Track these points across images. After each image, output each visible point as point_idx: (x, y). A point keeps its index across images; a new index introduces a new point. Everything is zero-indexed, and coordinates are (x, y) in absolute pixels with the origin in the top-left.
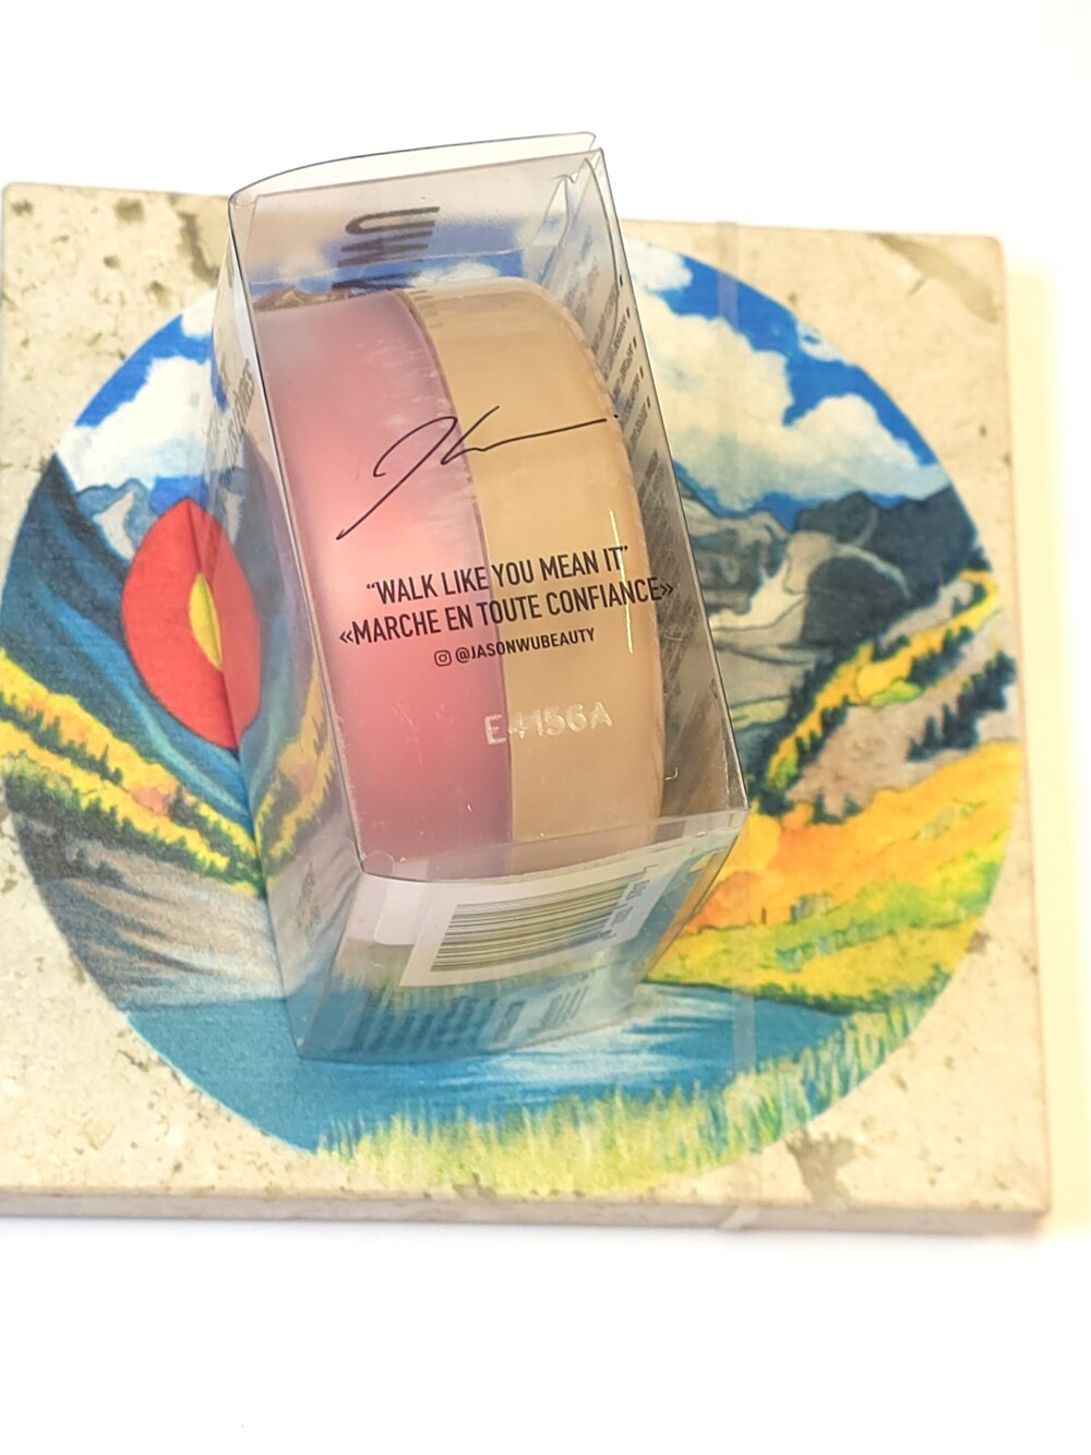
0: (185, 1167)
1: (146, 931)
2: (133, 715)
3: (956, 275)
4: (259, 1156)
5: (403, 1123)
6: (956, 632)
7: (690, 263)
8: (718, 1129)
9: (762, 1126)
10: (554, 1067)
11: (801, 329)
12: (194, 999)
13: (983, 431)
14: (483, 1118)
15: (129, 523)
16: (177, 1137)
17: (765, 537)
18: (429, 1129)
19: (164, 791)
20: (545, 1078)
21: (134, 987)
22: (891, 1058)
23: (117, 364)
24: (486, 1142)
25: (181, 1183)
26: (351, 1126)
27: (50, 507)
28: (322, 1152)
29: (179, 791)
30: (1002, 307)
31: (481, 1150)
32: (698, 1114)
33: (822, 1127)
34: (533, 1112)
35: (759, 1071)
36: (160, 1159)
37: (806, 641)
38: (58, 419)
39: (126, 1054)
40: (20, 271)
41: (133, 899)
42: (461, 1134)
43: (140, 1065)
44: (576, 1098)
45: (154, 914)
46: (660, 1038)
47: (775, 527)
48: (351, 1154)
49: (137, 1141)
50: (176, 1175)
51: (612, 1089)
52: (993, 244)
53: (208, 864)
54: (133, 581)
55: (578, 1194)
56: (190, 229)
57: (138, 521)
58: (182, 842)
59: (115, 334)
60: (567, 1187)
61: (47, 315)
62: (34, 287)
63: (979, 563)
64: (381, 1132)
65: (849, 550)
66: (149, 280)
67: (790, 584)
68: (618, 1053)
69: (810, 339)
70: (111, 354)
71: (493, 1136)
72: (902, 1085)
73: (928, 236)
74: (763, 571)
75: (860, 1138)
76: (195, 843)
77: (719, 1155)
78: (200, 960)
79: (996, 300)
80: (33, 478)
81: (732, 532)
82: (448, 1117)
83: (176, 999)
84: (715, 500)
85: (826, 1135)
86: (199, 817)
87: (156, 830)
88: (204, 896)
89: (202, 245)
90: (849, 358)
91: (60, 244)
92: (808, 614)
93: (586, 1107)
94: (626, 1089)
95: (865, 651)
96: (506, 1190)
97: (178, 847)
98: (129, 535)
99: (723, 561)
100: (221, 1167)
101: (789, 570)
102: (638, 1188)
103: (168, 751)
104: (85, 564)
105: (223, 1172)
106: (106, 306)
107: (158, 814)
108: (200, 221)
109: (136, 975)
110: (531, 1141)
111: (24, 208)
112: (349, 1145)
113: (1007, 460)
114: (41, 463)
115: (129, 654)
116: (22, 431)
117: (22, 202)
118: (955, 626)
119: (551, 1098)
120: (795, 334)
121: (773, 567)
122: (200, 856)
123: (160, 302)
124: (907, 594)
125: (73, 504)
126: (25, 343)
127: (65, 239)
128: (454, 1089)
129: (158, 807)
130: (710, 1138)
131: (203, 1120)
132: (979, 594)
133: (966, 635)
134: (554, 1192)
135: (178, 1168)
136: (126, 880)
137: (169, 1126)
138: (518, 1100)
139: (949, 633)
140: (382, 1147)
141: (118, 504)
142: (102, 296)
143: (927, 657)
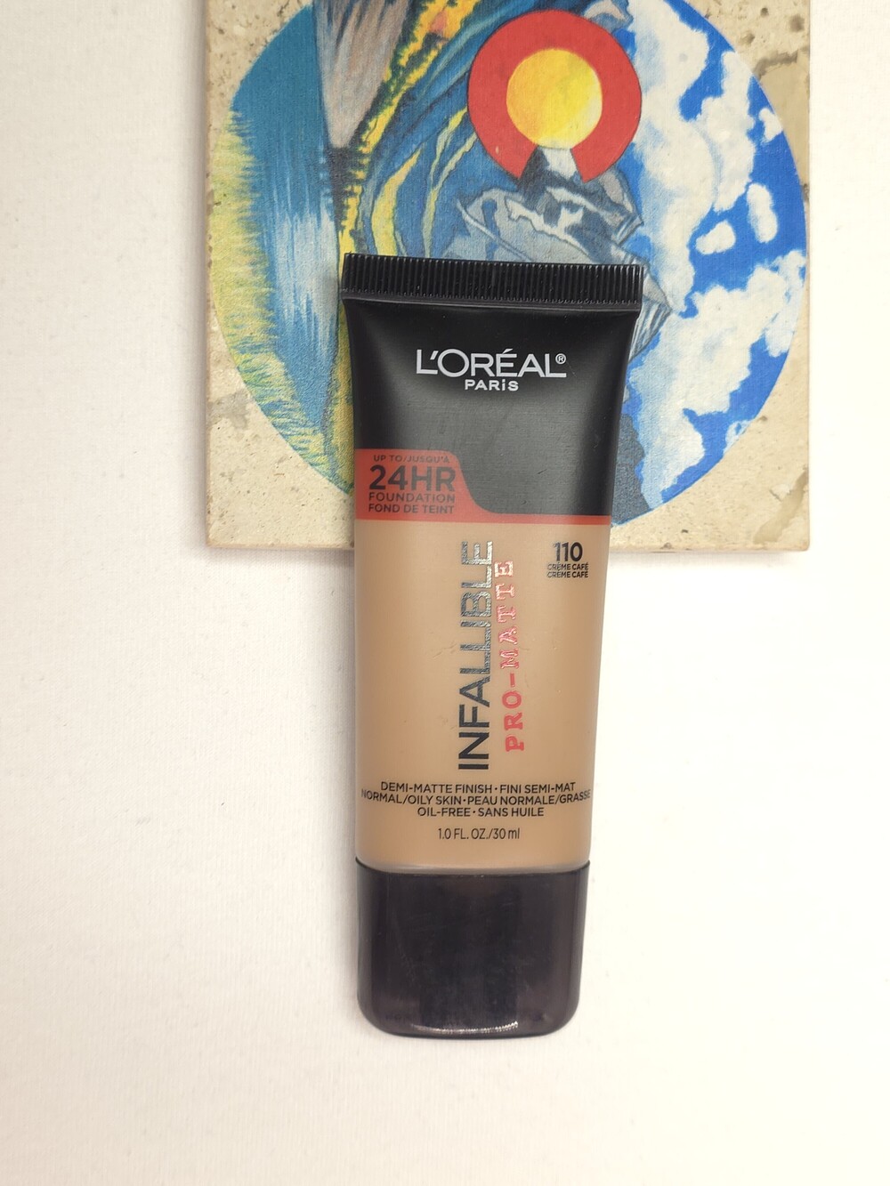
0: (221, 35)
1: (360, 18)
2: (490, 13)
3: (784, 520)
4: (229, 77)
5: (249, 162)
7: (784, 356)
8: (251, 348)
9: (254, 374)
10: (285, 253)
11: (745, 422)
12: (318, 44)
13: (686, 531)
14: (254, 208)
15: (606, 16)
16: (239, 31)
18: (245, 177)
19: (444, 30)
20: (278, 246)
21: (326, 10)
22: (296, 454)
23: (703, 14)
24: (240, 210)
25: (213, 34)
26: (247, 131)
28: (231, 114)
29: (444, 39)
30: (764, 548)
31: (234, 207)
32: (259, 337)
33: (254, 410)
34: (258, 239)
35: (286, 374)
36: (226, 21)
39: (288, 4)
41: (379, 11)
42: (243, 195)
43: (281, 12)
44: (267, 265)
45: (371, 22)
46: (304, 316)
48: (231, 131)
49: (236, 9)
50: (217, 31)
51: (274, 287)
52: (805, 546)
53: (402, 54)
54: (571, 17)
55: (210, 264)
56: (790, 59)
57: (607, 21)
58: (414, 40)
59: (721, 12)
60: (214, 256)
64: (244, 149)
66: (753, 33)
68: (295, 292)
69: (739, 428)
70: (708, 10)
71: (243, 214)
72: (280, 461)
73: (808, 504)
75: (248, 433)
76: (414, 47)
77: (235, 348)
78: (344, 46)
79: (769, 544)
82: (254, 189)
83: (320, 34)
84: (636, 366)
85: (248, 413)
86: (430, 50)
87: (421, 25)
88: (382, 51)
89: (779, 65)
90: (728, 452)
93: (261, 270)
94: (274, 294)
96: (214, 220)
97: (411, 36)
98: (599, 15)
100: (222, 56)
102: (215, 298)
103: (468, 34)
105: (219, 56)
106: (738, 9)
107: (431, 27)
108: (793, 64)
109: (334, 11)
110: (240, 237)
112: (236, 130)
115: (527, 13)
119: (267, 250)
120: (742, 419)
122: (406, 50)
123: (742, 39)
128: (270, 191)
129: (435, 27)
130: (246, 343)
131: (249, 47)
134: (211, 249)
135: (221, 31)
136: (390, 6)
137: (245, 27)
138: (265, 230)
140: (235, 150)
141: (617, 10)
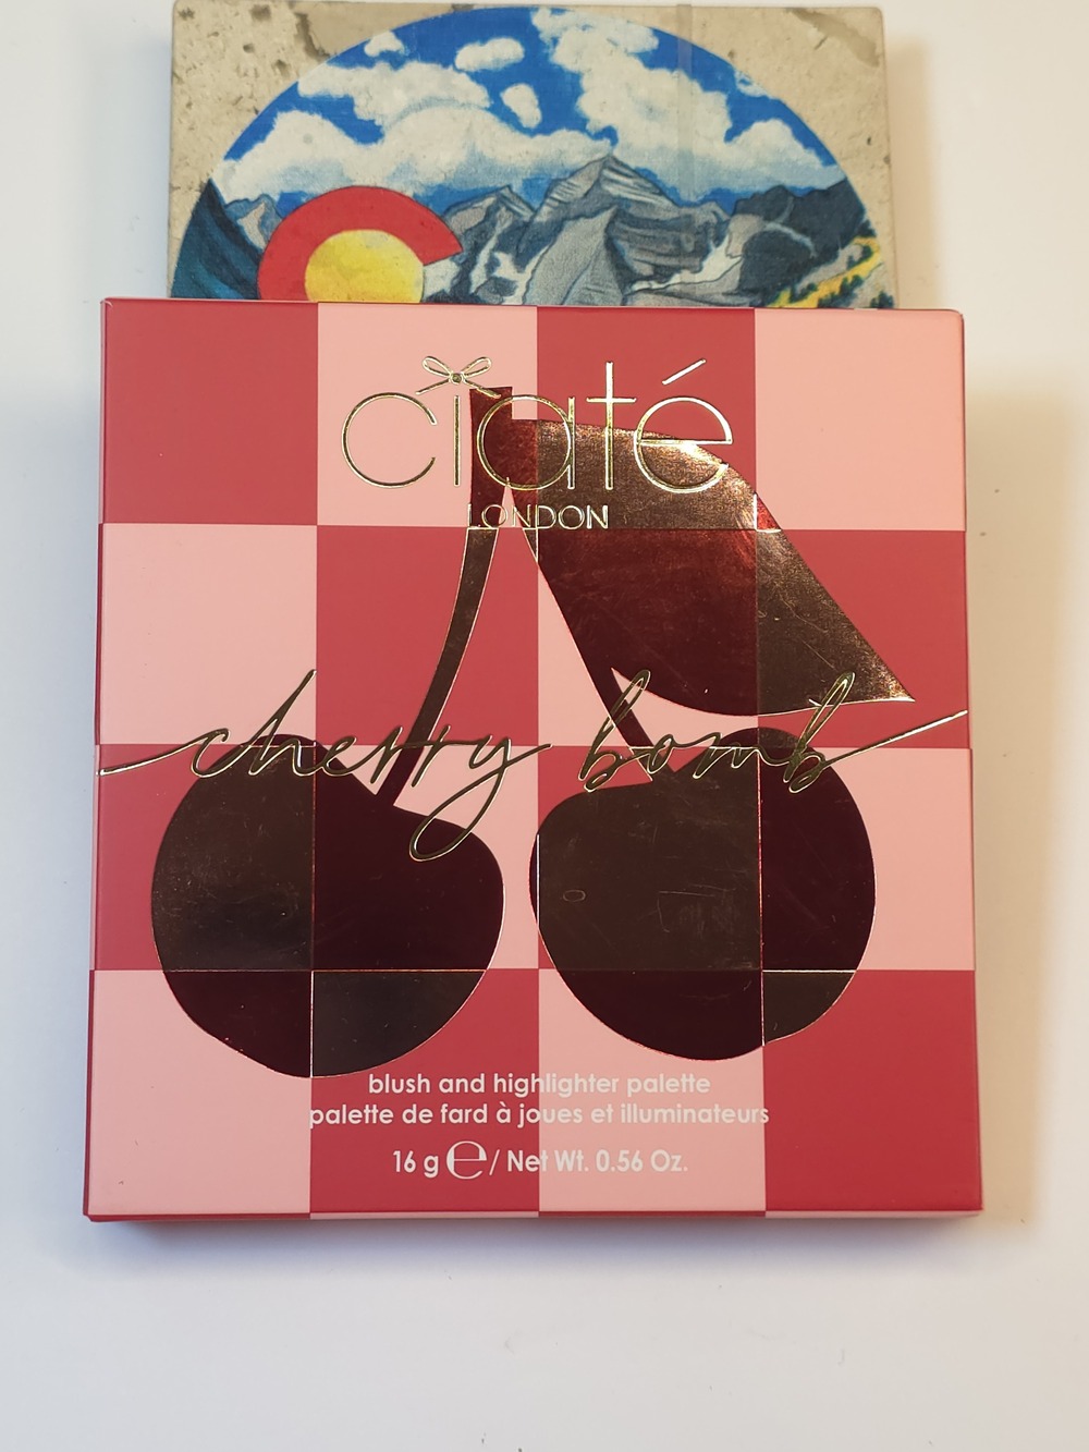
3: (849, 34)
6: (850, 280)
7: (657, 32)
13: (869, 140)
15: (262, 224)
17: (714, 220)
23: (253, 116)
27: (207, 216)
30: (883, 54)
37: (742, 290)
38: (212, 155)
40: (185, 57)
47: (720, 212)
56: (304, 22)
57: (268, 223)
59: (251, 97)
61: (204, 86)
62: (195, 67)
63: (867, 232)
65: (772, 226)
66: (274, 60)
67: (730, 251)
70: (249, 111)
74: (711, 243)
79: (878, 51)
80: (195, 196)
81: (689, 216)
89: (311, 33)
90: (772, 94)
91: (213, 37)
92: (743, 271)
95: (785, 295)
98: (262, 232)
99: (683, 236)
101: (730, 241)
104: (232, 253)
106: (245, 78)
108: (310, 18)
111: (187, 14)
113: (887, 160)
114: (200, 186)
116: (188, 164)
117: (186, 10)
118: (850, 276)
121: (719, 240)
123: (282, 74)
124: (813, 254)
125: (224, 214)
126: (189, 105)
127: (216, 34)
132: (867, 253)
133: (857, 281)
139: (845, 280)
141: (254, 211)
142: (242, 71)
143: (829, 297)
